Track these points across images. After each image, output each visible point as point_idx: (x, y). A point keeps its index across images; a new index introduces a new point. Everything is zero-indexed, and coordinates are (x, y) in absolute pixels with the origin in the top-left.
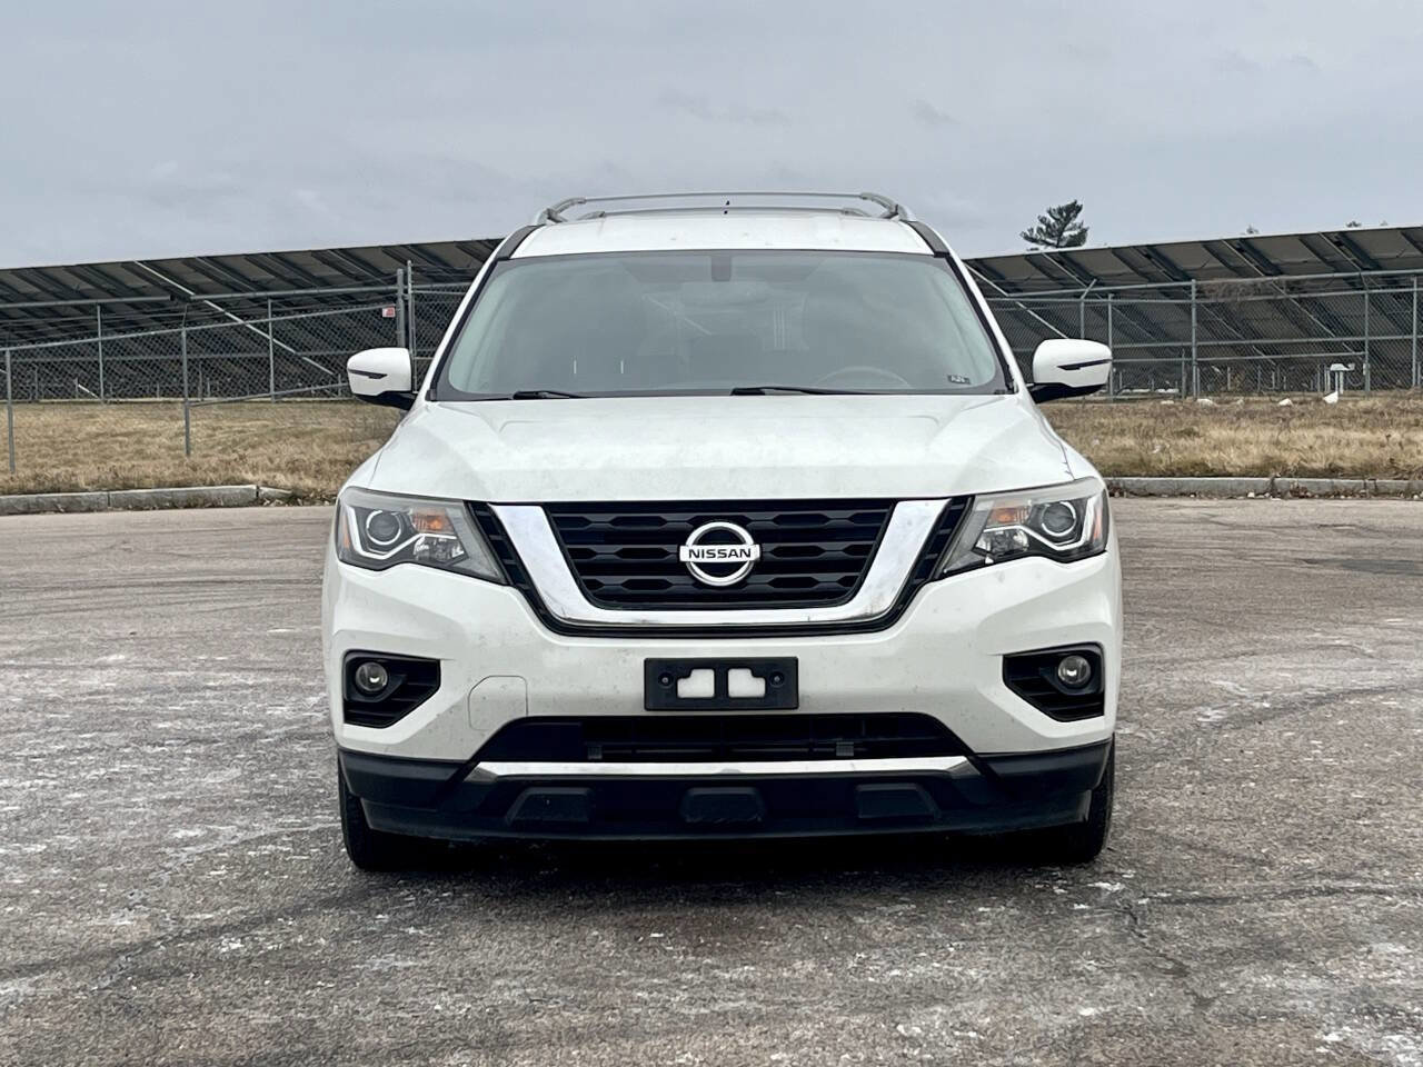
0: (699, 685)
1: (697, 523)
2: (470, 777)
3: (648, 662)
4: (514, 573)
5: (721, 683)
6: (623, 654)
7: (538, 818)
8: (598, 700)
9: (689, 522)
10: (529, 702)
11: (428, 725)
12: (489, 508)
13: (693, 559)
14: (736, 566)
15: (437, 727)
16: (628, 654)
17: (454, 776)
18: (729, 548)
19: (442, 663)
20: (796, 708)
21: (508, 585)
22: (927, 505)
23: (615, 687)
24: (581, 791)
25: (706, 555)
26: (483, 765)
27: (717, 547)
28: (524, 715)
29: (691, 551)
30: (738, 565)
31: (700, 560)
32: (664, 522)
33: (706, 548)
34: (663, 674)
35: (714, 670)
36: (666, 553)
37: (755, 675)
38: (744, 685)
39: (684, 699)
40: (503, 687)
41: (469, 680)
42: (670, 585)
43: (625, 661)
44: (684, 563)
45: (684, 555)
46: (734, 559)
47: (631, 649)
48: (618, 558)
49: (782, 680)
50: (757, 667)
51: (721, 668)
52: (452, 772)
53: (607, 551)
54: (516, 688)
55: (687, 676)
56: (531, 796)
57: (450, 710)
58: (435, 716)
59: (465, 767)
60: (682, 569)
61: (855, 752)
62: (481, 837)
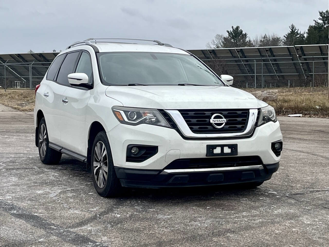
0: (218, 151)
1: (212, 114)
2: (161, 173)
3: (207, 146)
4: (173, 125)
5: (222, 150)
6: (202, 144)
7: (176, 182)
8: (196, 154)
9: (211, 114)
10: (181, 155)
11: (154, 161)
12: (164, 110)
13: (214, 122)
14: (222, 124)
15: (156, 162)
16: (203, 144)
17: (158, 173)
18: (221, 120)
19: (159, 147)
20: (237, 155)
21: (172, 128)
22: (255, 110)
23: (200, 151)
24: (187, 176)
25: (216, 121)
26: (165, 170)
27: (219, 120)
28: (179, 158)
29: (213, 120)
30: (223, 123)
31: (215, 122)
32: (205, 114)
33: (216, 120)
34: (210, 148)
35: (221, 147)
36: (206, 121)
37: (229, 148)
38: (227, 150)
39: (215, 154)
40: (175, 152)
41: (166, 151)
42: (208, 128)
43: (202, 145)
44: (211, 123)
45: (211, 121)
46: (222, 122)
47: (203, 143)
48: (197, 122)
49: (234, 149)
50: (230, 146)
51: (222, 146)
52: (158, 172)
53: (194, 121)
54: (178, 152)
55: (216, 148)
56: (176, 177)
57: (161, 158)
58: (156, 159)
59: (161, 171)
60: (211, 124)
61: (236, 165)
62: (159, 187)
